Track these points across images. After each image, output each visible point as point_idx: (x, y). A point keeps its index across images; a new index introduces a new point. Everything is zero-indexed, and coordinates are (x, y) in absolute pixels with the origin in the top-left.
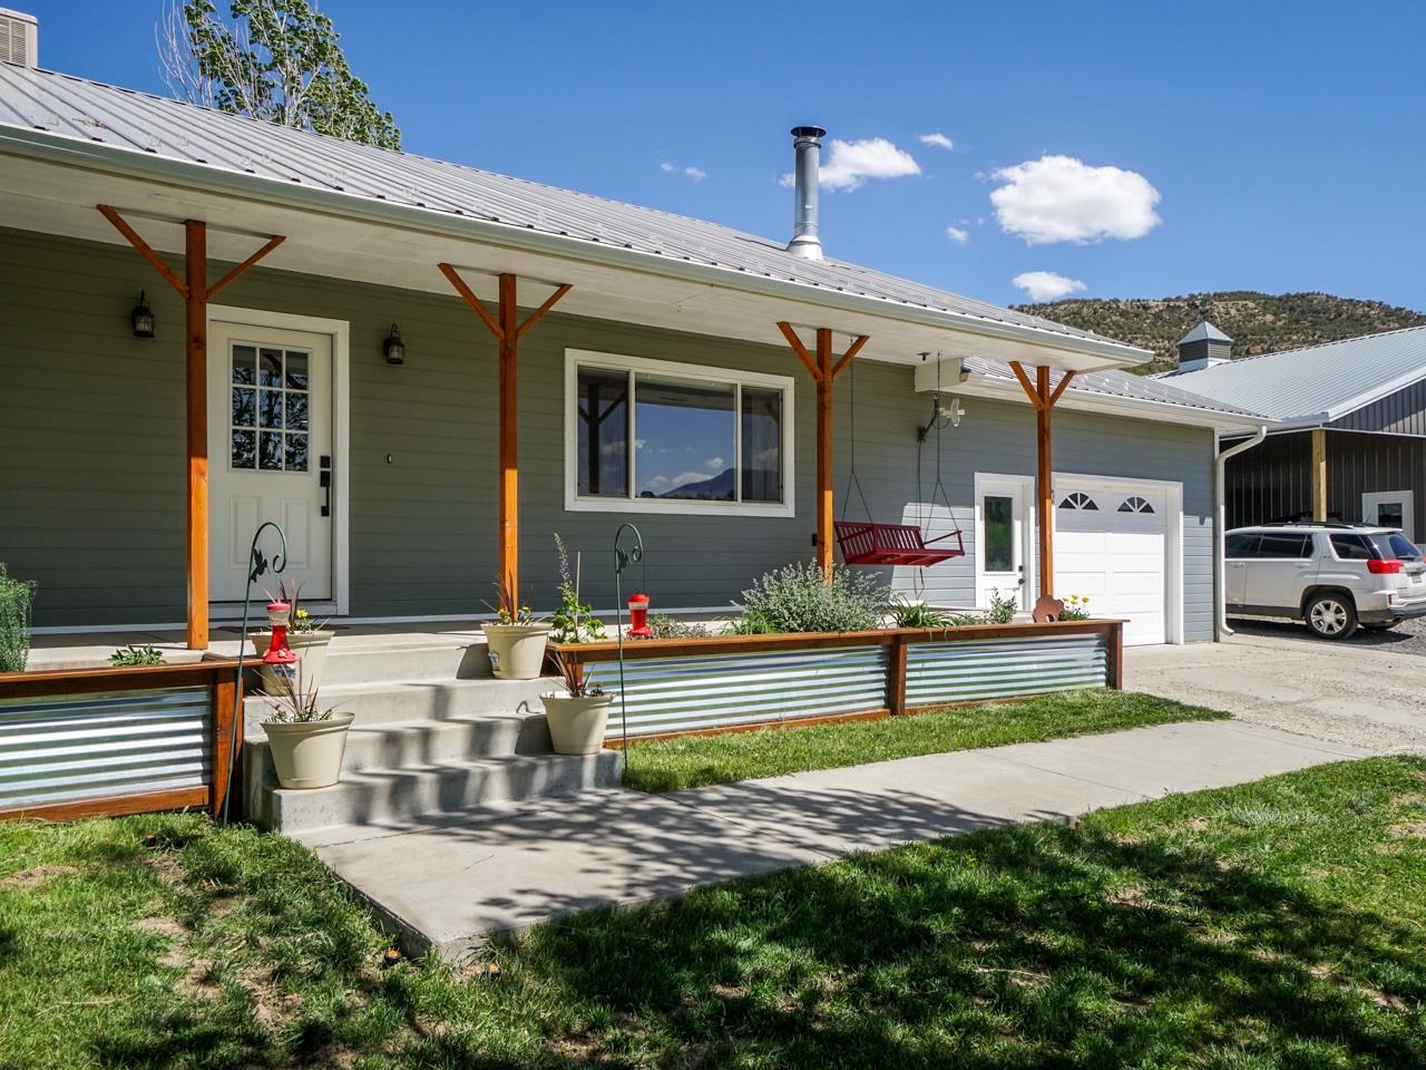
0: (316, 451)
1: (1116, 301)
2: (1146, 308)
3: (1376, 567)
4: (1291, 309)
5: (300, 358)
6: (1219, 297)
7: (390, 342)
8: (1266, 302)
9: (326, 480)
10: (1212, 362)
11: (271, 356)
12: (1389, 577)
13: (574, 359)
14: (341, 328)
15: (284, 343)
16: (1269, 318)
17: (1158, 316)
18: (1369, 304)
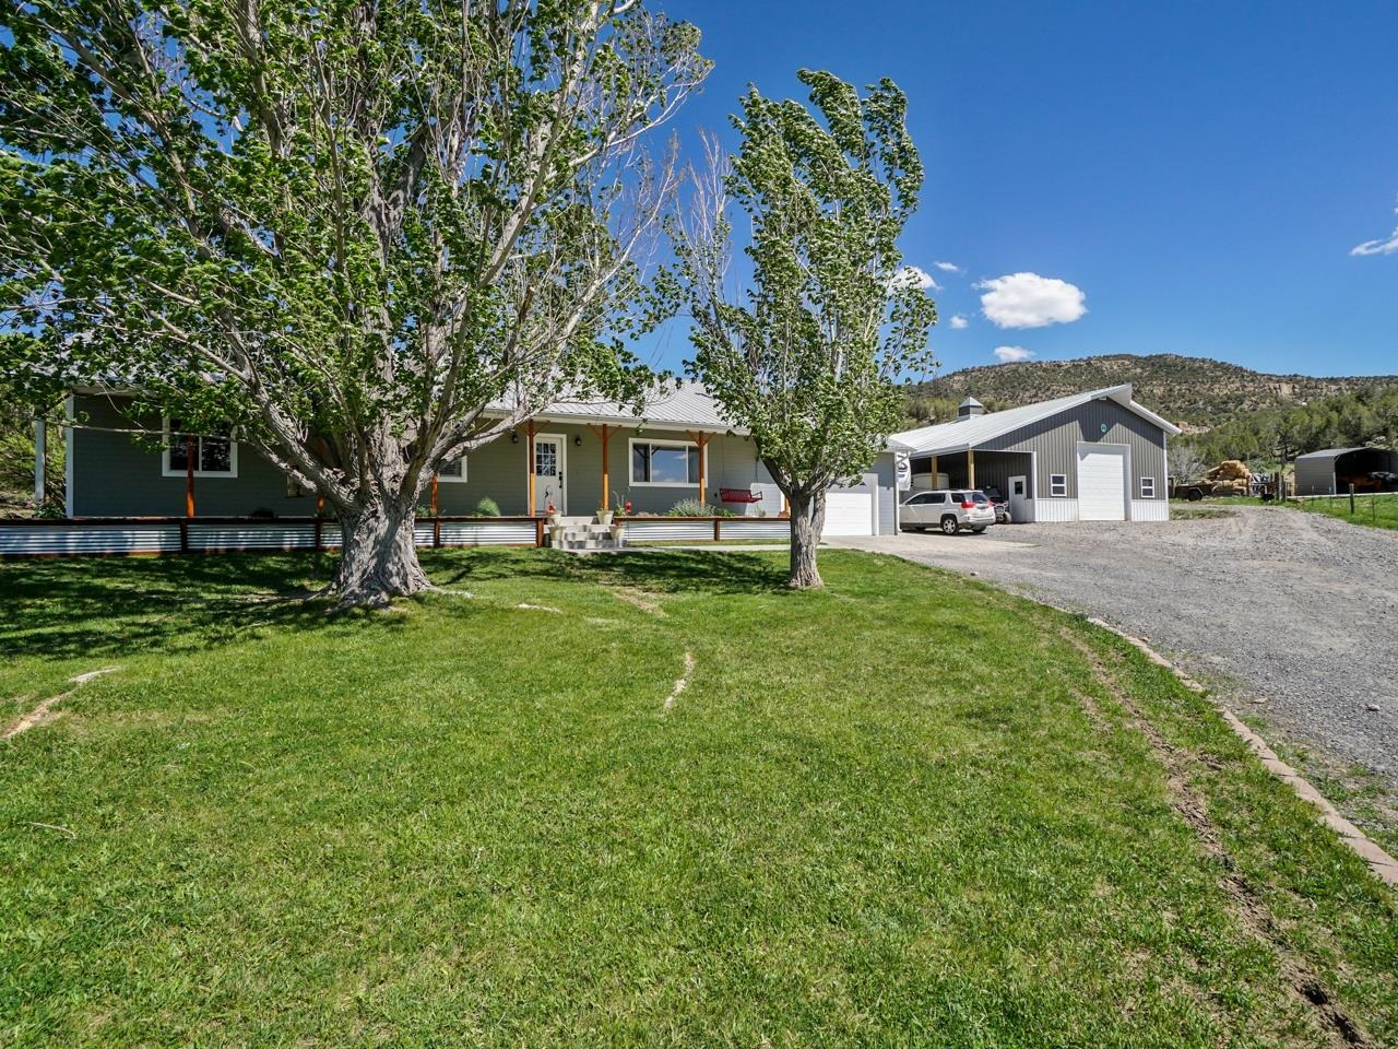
0: (558, 470)
1: (1040, 362)
2: (1059, 366)
3: (965, 506)
4: (1153, 365)
5: (553, 445)
6: (1107, 358)
7: (577, 439)
8: (1137, 361)
9: (561, 478)
10: (972, 416)
11: (546, 445)
12: (969, 510)
13: (632, 441)
14: (564, 436)
15: (549, 442)
16: (1139, 370)
17: (1067, 371)
18: (1204, 361)
